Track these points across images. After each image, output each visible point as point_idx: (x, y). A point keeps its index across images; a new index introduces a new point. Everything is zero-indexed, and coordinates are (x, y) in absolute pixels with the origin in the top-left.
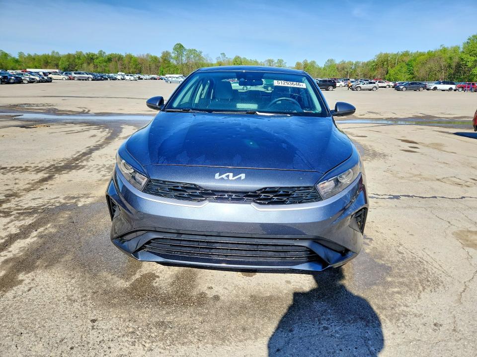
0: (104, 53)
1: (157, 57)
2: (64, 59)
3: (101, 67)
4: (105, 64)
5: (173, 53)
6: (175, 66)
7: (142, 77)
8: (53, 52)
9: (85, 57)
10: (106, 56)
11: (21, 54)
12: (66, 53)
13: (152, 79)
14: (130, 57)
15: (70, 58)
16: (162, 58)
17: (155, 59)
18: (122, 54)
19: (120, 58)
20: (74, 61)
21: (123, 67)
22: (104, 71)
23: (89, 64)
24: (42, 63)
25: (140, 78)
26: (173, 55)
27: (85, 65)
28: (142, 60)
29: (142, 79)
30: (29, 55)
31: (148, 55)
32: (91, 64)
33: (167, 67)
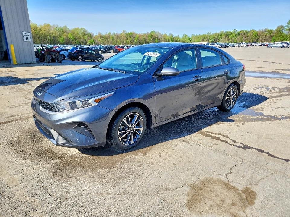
0: (237, 30)
1: (273, 30)
2: (213, 36)
3: (232, 39)
4: (235, 37)
5: (286, 26)
6: (286, 35)
7: (254, 44)
8: (208, 33)
9: (225, 34)
10: (237, 32)
11: (193, 35)
12: (215, 33)
13: (261, 45)
14: (253, 32)
15: (216, 35)
16: (276, 30)
17: (271, 32)
18: (248, 30)
19: (246, 33)
20: (218, 37)
21: (246, 39)
22: (233, 42)
23: (225, 38)
24: (202, 39)
25: (252, 45)
26: (286, 28)
27: (223, 39)
28: (261, 33)
29: (254, 46)
30: (196, 35)
31: (266, 29)
32: (227, 38)
33: (279, 36)
